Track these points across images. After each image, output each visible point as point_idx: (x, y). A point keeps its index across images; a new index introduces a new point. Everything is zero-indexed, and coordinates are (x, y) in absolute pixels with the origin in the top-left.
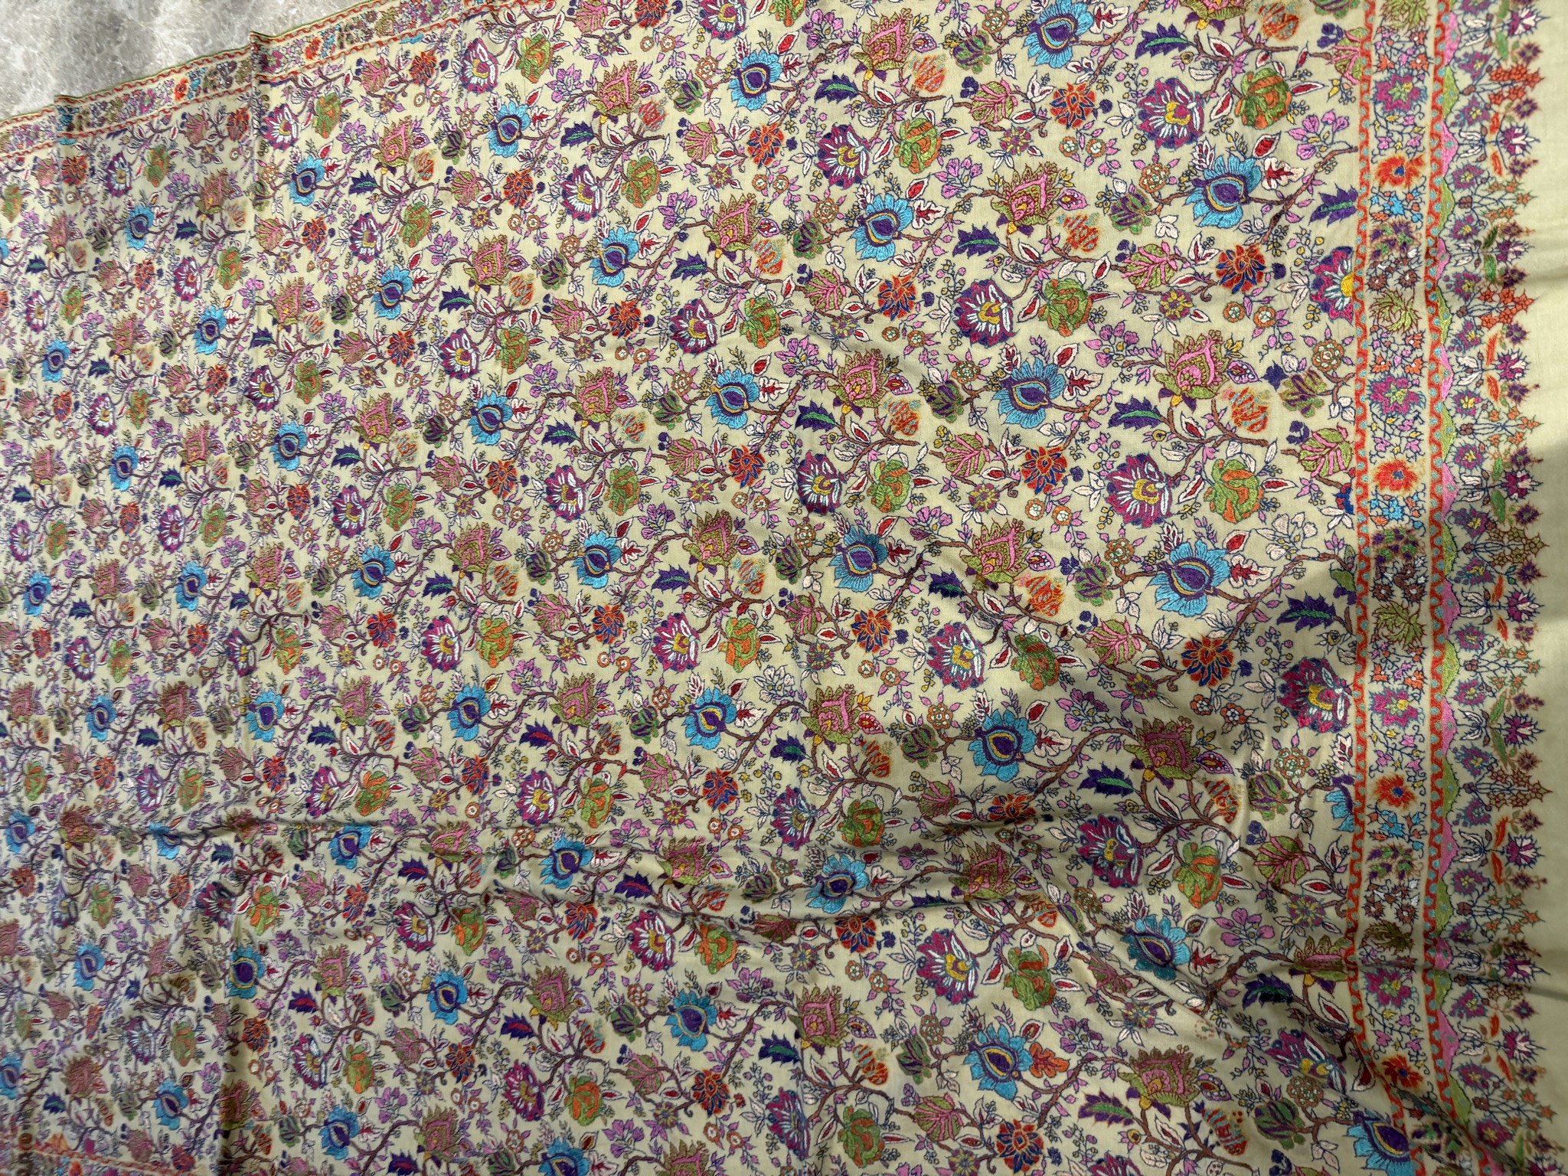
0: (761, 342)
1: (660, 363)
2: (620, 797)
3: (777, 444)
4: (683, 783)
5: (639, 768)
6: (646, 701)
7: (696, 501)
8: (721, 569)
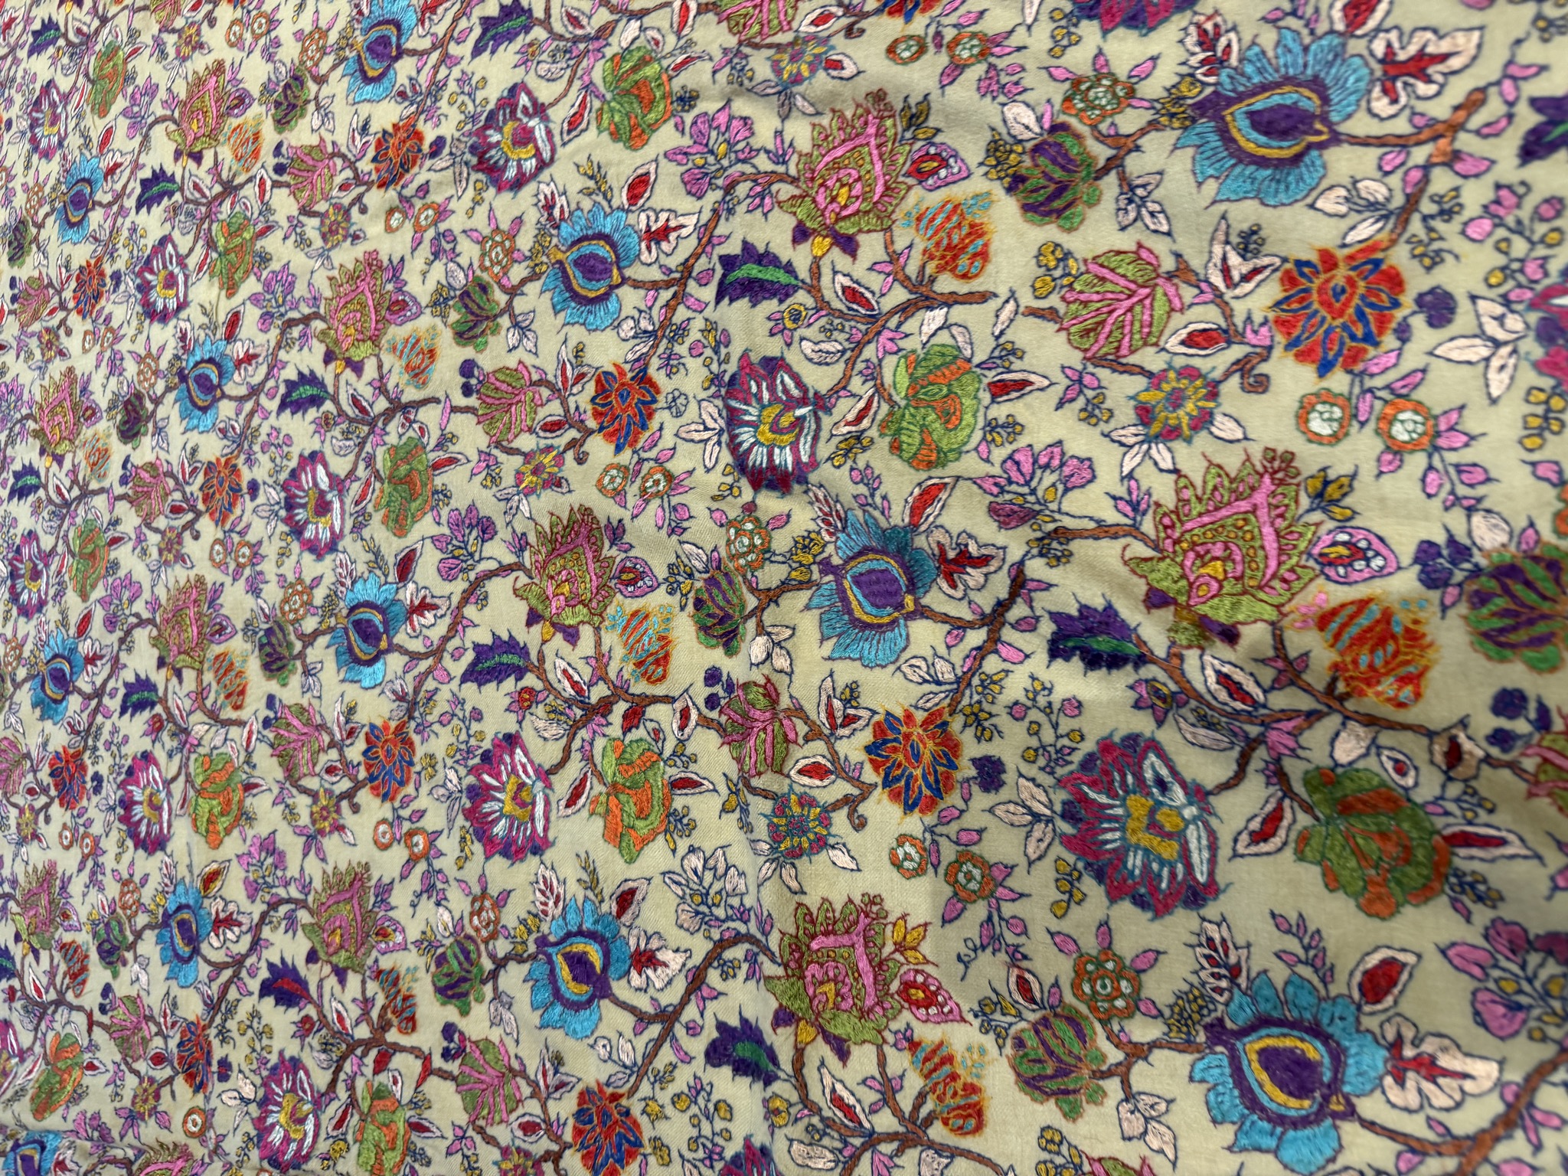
0: (633, 135)
1: (455, 223)
2: (419, 1127)
3: (682, 349)
4: (533, 1107)
5: (453, 1067)
6: (459, 924)
7: (529, 492)
8: (586, 633)
